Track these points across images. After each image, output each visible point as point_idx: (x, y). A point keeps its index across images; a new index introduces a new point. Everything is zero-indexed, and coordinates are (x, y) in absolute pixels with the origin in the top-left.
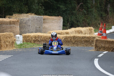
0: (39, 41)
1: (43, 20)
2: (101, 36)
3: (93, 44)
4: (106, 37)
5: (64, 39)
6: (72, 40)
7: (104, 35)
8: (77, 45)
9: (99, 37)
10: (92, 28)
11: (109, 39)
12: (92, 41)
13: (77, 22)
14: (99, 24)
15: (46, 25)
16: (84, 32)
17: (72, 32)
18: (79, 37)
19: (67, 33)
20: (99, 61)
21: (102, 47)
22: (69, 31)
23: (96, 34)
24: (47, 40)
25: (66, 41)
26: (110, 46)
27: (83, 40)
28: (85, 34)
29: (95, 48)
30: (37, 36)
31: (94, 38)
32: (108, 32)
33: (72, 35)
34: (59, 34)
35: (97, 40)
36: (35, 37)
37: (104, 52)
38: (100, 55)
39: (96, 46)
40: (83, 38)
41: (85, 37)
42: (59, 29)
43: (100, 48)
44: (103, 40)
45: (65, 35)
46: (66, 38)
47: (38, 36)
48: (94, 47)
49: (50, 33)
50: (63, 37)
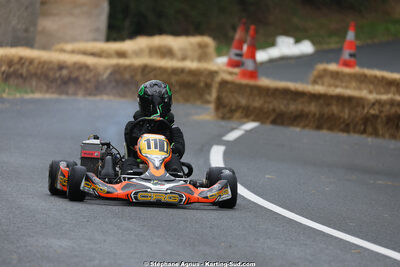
0: (21, 75)
1: (38, 5)
2: (236, 70)
3: (210, 94)
4: (253, 75)
5: (111, 74)
7: (249, 65)
9: (231, 73)
10: (207, 40)
11: (265, 82)
12: (208, 86)
13: (160, 16)
14: (234, 29)
16: (179, 54)
17: (139, 51)
18: (163, 70)
19: (121, 54)
20: (226, 154)
21: (238, 107)
22: (128, 45)
23: (220, 62)
24: (51, 74)
25: (117, 81)
26: (266, 106)
28: (184, 58)
29: (217, 108)
30: (16, 60)
31: (213, 74)
32: (262, 56)
33: (138, 62)
34: (93, 54)
35: (224, 84)
36: (10, 63)
37: (244, 123)
38: (232, 136)
39: (220, 104)
40: (175, 72)
41: (182, 71)
42: (95, 40)
43: (232, 111)
44: (245, 81)
45: (114, 61)
46: (117, 71)
47: (21, 59)
48: (212, 106)
49: (63, 51)
50: (106, 68)
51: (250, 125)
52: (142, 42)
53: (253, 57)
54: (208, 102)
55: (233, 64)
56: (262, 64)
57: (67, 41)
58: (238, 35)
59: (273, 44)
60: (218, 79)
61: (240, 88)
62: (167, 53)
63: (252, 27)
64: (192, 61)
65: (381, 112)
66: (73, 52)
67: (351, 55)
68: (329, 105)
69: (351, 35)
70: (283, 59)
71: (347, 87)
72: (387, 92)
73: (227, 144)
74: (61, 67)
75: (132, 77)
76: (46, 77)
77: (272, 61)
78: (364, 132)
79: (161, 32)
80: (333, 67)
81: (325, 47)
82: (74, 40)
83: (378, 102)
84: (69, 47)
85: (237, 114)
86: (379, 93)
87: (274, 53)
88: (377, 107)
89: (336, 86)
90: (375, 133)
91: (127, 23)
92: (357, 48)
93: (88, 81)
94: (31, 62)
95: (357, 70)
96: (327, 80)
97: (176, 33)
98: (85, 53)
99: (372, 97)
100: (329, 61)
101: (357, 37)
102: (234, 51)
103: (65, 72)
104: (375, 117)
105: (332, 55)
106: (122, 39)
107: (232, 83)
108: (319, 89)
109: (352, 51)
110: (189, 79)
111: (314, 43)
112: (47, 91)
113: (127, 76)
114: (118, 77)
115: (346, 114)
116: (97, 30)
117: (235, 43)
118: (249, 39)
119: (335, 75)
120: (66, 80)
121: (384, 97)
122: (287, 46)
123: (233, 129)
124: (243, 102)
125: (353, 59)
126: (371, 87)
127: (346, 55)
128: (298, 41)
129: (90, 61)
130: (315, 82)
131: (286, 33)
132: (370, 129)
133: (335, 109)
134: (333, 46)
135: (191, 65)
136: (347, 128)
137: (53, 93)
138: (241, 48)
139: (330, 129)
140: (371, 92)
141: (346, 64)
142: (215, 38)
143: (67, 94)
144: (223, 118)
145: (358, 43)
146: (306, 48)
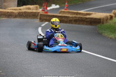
2: (43, 12)
3: (38, 17)
4: (47, 13)
5: (18, 14)
6: (24, 14)
7: (46, 11)
8: (27, 18)
9: (42, 12)
10: (37, 6)
11: (49, 14)
12: (38, 15)
13: (28, 1)
14: (43, 3)
15: (6, 4)
16: (32, 9)
17: (24, 9)
18: (29, 12)
19: (20, 9)
21: (44, 19)
22: (21, 8)
23: (40, 10)
24: (6, 14)
25: (19, 15)
27: (31, 14)
28: (33, 10)
31: (39, 13)
32: (48, 9)
33: (23, 11)
34: (14, 10)
35: (41, 15)
37: (45, 22)
38: (43, 25)
39: (40, 19)
40: (31, 13)
42: (15, 7)
43: (43, 20)
44: (45, 14)
45: (19, 11)
46: (19, 13)
48: (39, 19)
49: (8, 9)
50: (17, 12)
51: (47, 23)
52: (24, 7)
53: (47, 9)
54: (38, 18)
55: (43, 10)
56: (49, 10)
57: (9, 7)
58: (43, 5)
59: (51, 6)
60: (40, 14)
61: (44, 15)
62: (29, 9)
63: (46, 3)
64: (35, 10)
65: (73, 19)
66: (10, 9)
67: (67, 8)
68: (62, 18)
69: (66, 4)
70: (53, 9)
71: (66, 14)
72: (74, 15)
73: (42, 27)
74: (8, 13)
75: (22, 14)
76: (5, 15)
77: (51, 10)
78: (70, 23)
79: (28, 4)
80: (63, 10)
81: (62, 6)
82: (10, 7)
83: (72, 17)
84: (9, 8)
85: (44, 21)
86: (72, 15)
87: (51, 8)
88: (72, 18)
89: (64, 14)
90: (72, 23)
91: (21, 3)
92: (68, 6)
93: (14, 15)
94: (2, 12)
95: (68, 11)
96: (62, 13)
97: (31, 5)
98: (13, 10)
99: (71, 16)
100: (62, 9)
101: (68, 4)
102: (43, 8)
103: (9, 14)
104: (72, 20)
105: (63, 8)
106: (20, 6)
107: (43, 14)
108: (60, 15)
109: (67, 7)
110: (34, 14)
111: (59, 5)
112: (5, 18)
113: (21, 14)
114: (19, 14)
115: (66, 20)
116: (15, 5)
117: (43, 6)
118: (46, 5)
119: (64, 12)
120: (9, 15)
121: (73, 16)
122: (54, 6)
123: (43, 24)
124: (45, 18)
125: (67, 9)
126: (71, 14)
127: (66, 8)
128: (56, 5)
129: (14, 11)
130: (60, 13)
131: (54, 4)
132: (71, 23)
133: (64, 19)
134: (63, 6)
135: (34, 11)
136: (66, 22)
137: (7, 18)
138: (44, 7)
139: (63, 23)
140: (71, 15)
141: (66, 9)
142: (39, 5)
143: (9, 18)
144: (41, 21)
145: (68, 5)
146: (58, 6)
